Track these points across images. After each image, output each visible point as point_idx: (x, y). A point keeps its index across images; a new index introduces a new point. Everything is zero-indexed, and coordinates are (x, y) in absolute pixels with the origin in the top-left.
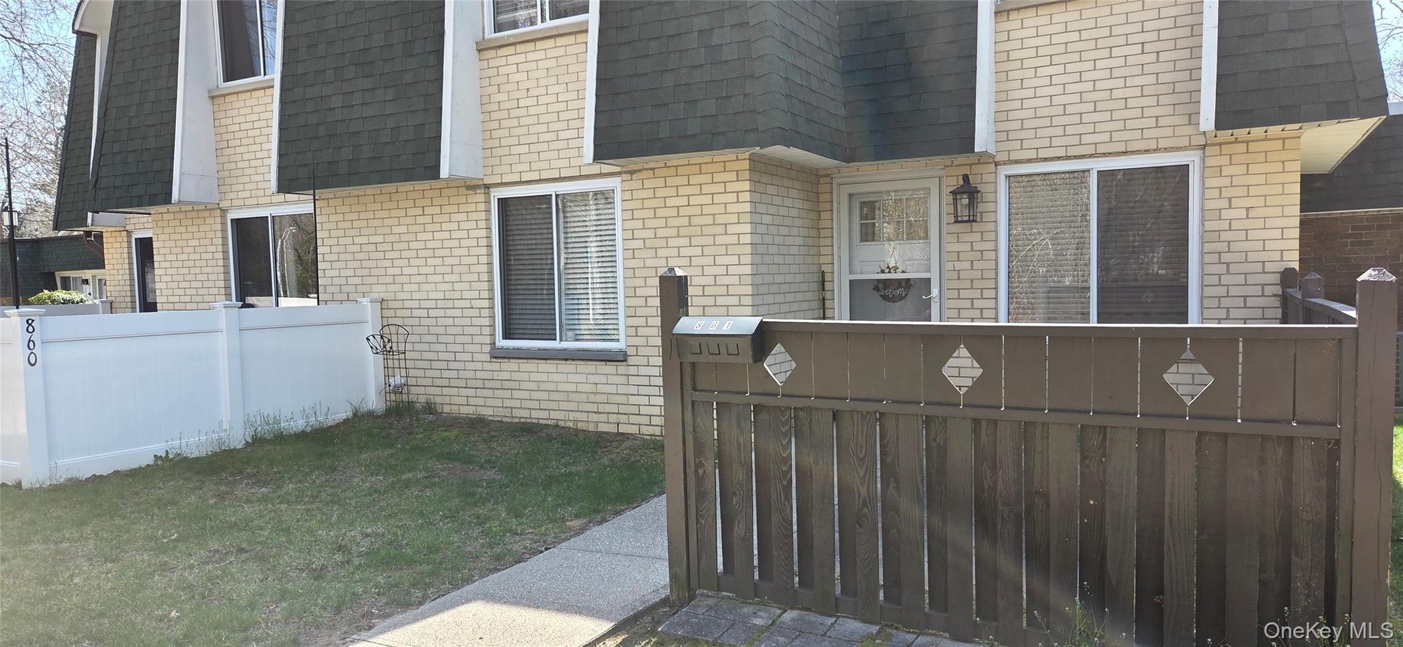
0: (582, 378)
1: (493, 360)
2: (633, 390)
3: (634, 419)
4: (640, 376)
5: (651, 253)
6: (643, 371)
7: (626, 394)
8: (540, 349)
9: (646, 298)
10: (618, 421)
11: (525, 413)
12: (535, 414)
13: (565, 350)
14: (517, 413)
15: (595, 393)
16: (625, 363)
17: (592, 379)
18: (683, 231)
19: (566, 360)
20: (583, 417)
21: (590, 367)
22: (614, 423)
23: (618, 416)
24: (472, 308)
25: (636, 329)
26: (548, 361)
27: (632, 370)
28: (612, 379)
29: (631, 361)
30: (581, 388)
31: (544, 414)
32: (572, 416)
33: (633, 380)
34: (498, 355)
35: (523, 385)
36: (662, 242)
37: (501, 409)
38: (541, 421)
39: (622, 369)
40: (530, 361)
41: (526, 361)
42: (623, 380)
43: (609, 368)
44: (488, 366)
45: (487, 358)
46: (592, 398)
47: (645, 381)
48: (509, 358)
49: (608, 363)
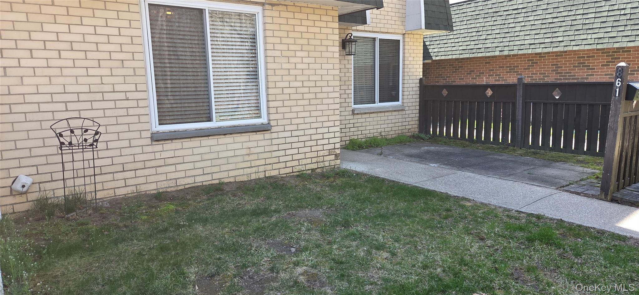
0: (239, 146)
1: (154, 143)
2: (275, 148)
3: (275, 166)
4: (280, 138)
5: (286, 60)
6: (281, 135)
7: (270, 152)
8: (196, 130)
9: (283, 88)
10: (265, 170)
11: (190, 181)
12: (198, 179)
13: (220, 128)
14: (180, 182)
15: (248, 155)
16: (269, 132)
17: (246, 145)
18: (305, 48)
19: (225, 135)
20: (241, 172)
21: (244, 137)
22: (263, 172)
23: (266, 166)
24: (128, 100)
25: (277, 109)
26: (210, 138)
27: (275, 135)
28: (261, 143)
29: (274, 129)
30: (238, 153)
31: (208, 177)
32: (232, 174)
33: (275, 142)
34: (157, 138)
35: (187, 159)
36: (293, 54)
37: (165, 182)
38: (204, 183)
39: (267, 135)
40: (192, 139)
41: (189, 140)
42: (269, 142)
43: (259, 136)
44: (149, 149)
45: (149, 141)
46: (247, 158)
47: (283, 141)
48: (172, 139)
49: (257, 133)
